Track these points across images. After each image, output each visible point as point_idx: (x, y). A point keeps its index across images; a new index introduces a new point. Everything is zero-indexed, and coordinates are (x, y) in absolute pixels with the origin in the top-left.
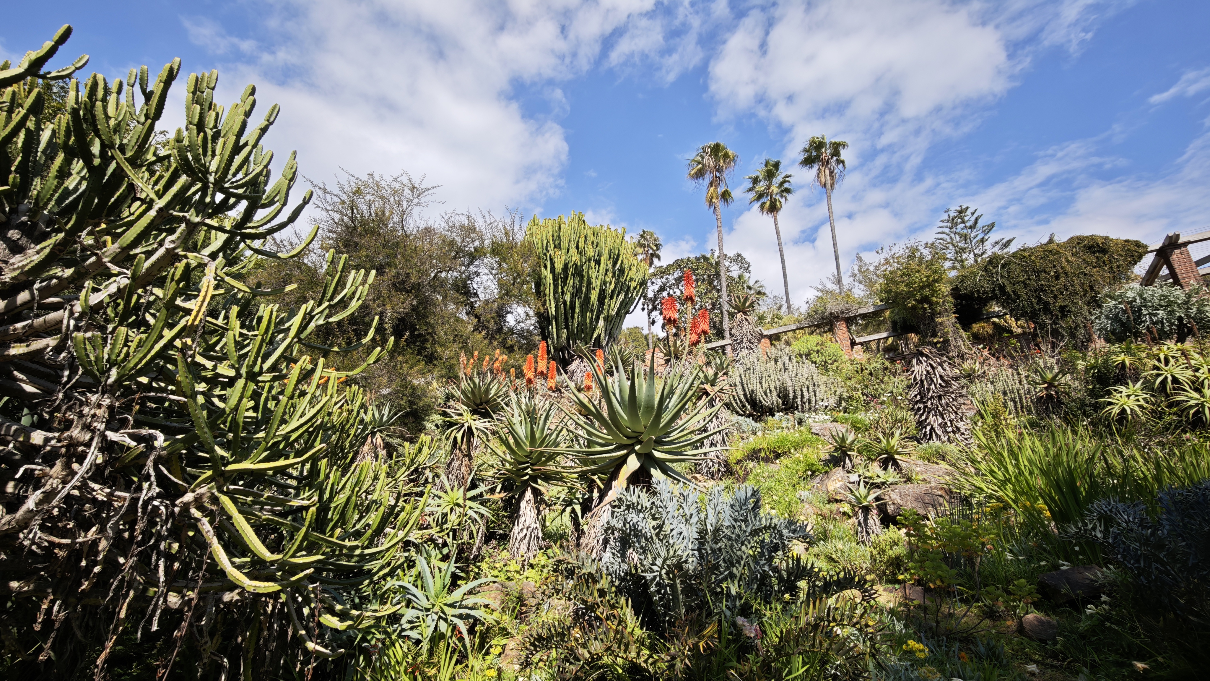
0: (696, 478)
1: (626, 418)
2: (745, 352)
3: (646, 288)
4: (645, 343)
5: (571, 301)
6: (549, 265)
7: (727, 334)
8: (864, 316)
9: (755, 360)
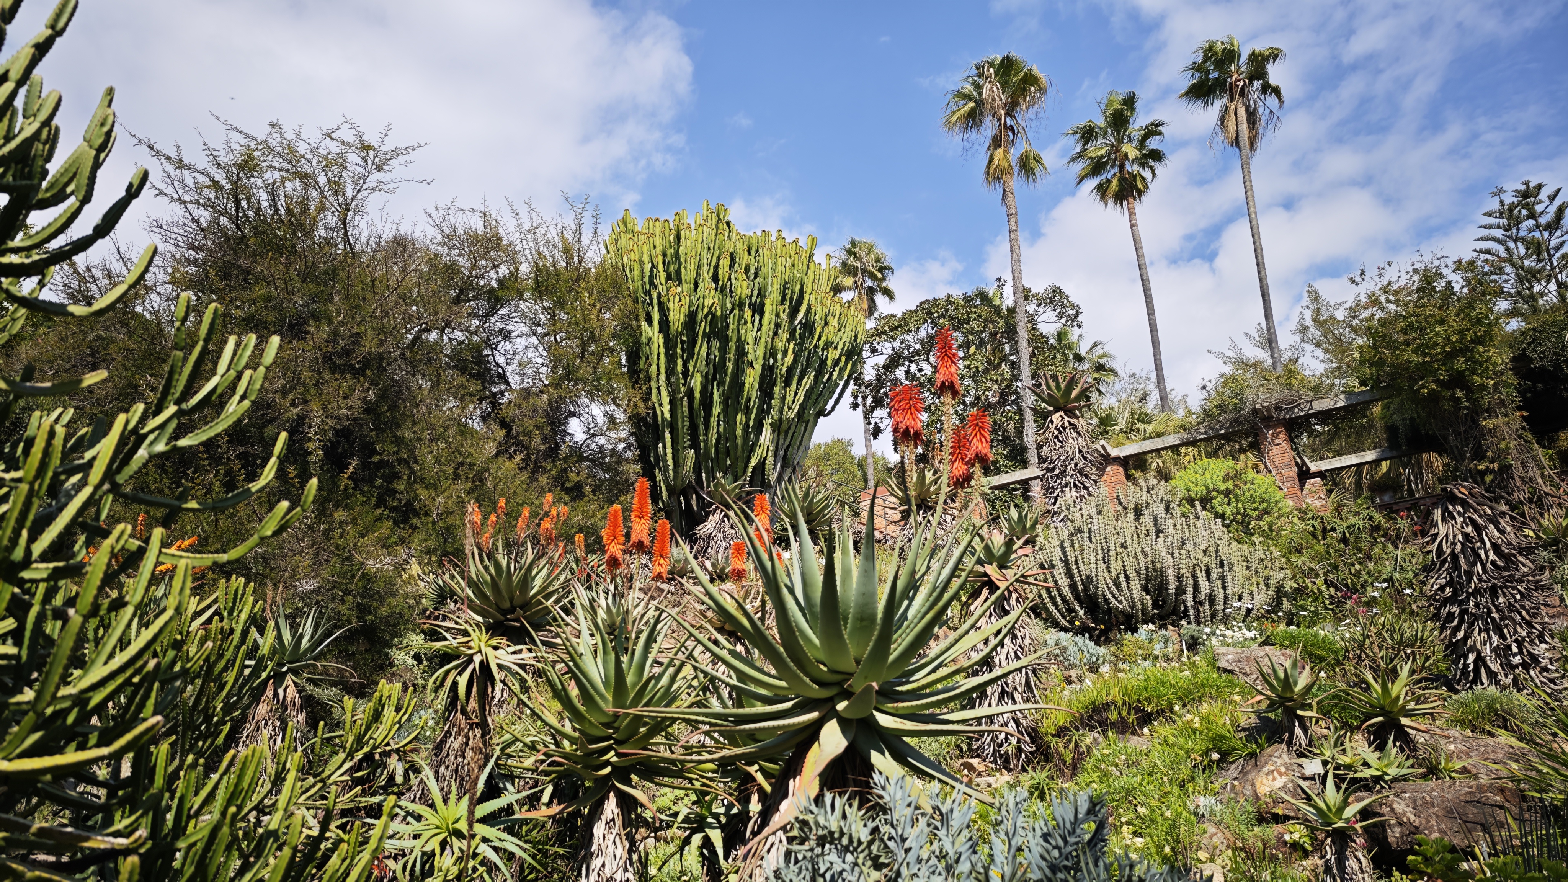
0: (971, 768)
1: (817, 641)
2: (1071, 494)
3: (861, 361)
4: (859, 474)
5: (703, 392)
6: (656, 316)
7: (1033, 458)
8: (1325, 416)
9: (1094, 513)
